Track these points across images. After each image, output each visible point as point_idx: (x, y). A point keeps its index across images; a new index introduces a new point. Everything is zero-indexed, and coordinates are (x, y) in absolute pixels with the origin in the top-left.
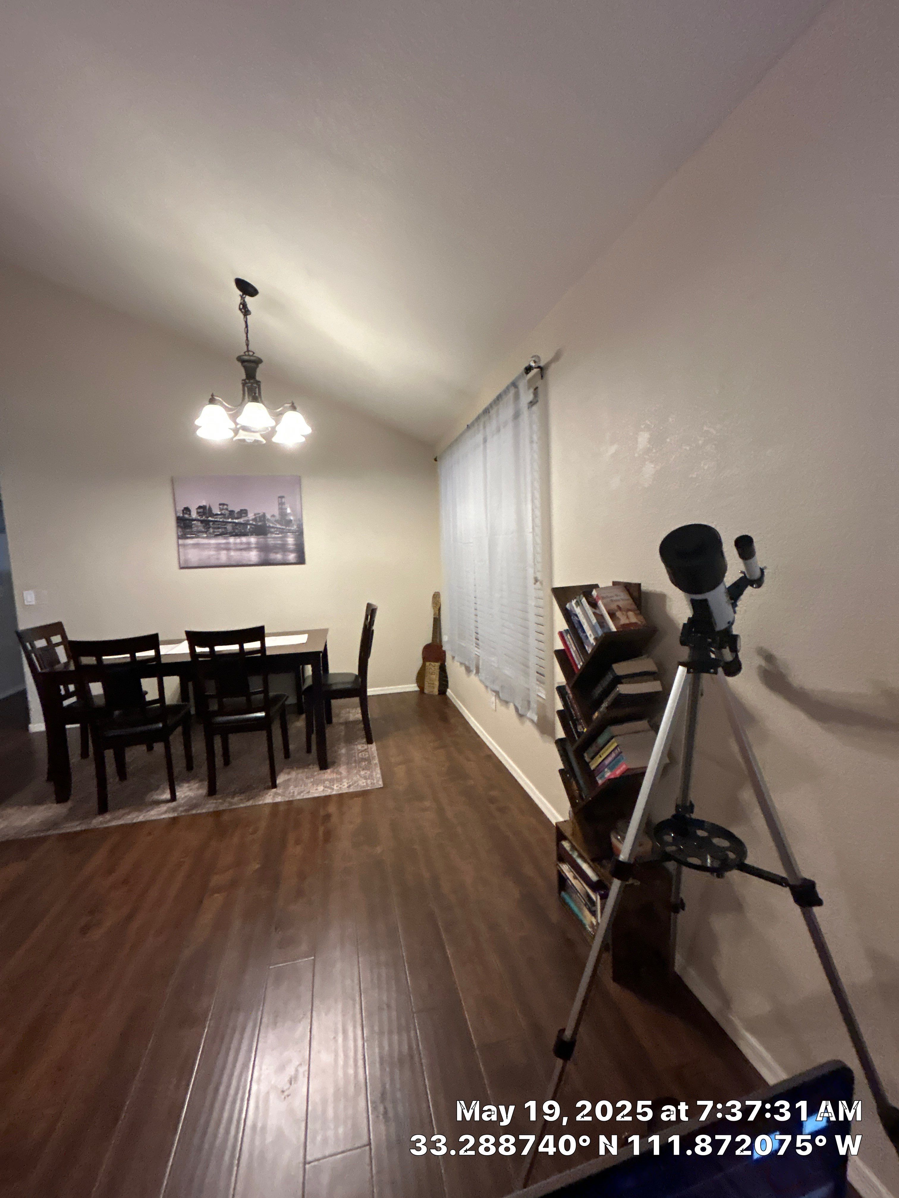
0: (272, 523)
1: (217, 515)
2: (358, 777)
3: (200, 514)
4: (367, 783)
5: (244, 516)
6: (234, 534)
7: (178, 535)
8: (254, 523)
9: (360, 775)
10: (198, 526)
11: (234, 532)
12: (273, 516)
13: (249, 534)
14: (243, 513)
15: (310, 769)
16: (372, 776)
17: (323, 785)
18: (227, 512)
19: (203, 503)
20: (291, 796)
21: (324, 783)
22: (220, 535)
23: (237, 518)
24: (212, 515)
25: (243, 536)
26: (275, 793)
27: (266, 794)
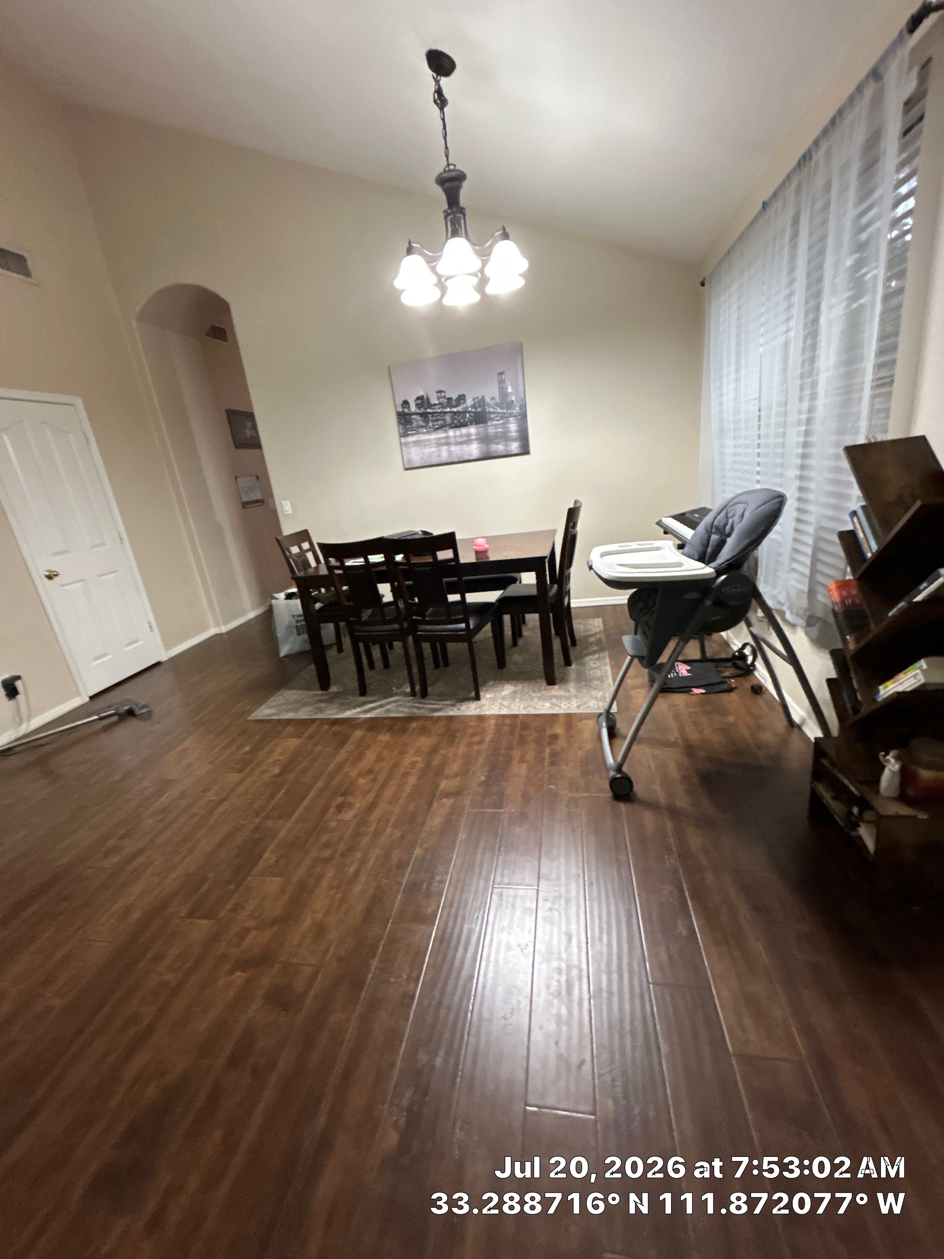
0: (492, 407)
1: (435, 405)
2: (588, 696)
3: (419, 406)
4: (598, 705)
5: (462, 403)
6: (453, 425)
7: (400, 433)
8: (473, 410)
9: (590, 695)
10: (417, 420)
11: (453, 423)
12: (493, 398)
13: (469, 424)
14: (461, 398)
15: (537, 682)
16: (605, 698)
17: (550, 701)
18: (445, 401)
19: (421, 393)
20: (517, 709)
21: (551, 700)
22: (440, 428)
23: (455, 407)
24: (430, 406)
25: (463, 427)
26: (501, 704)
27: (493, 704)
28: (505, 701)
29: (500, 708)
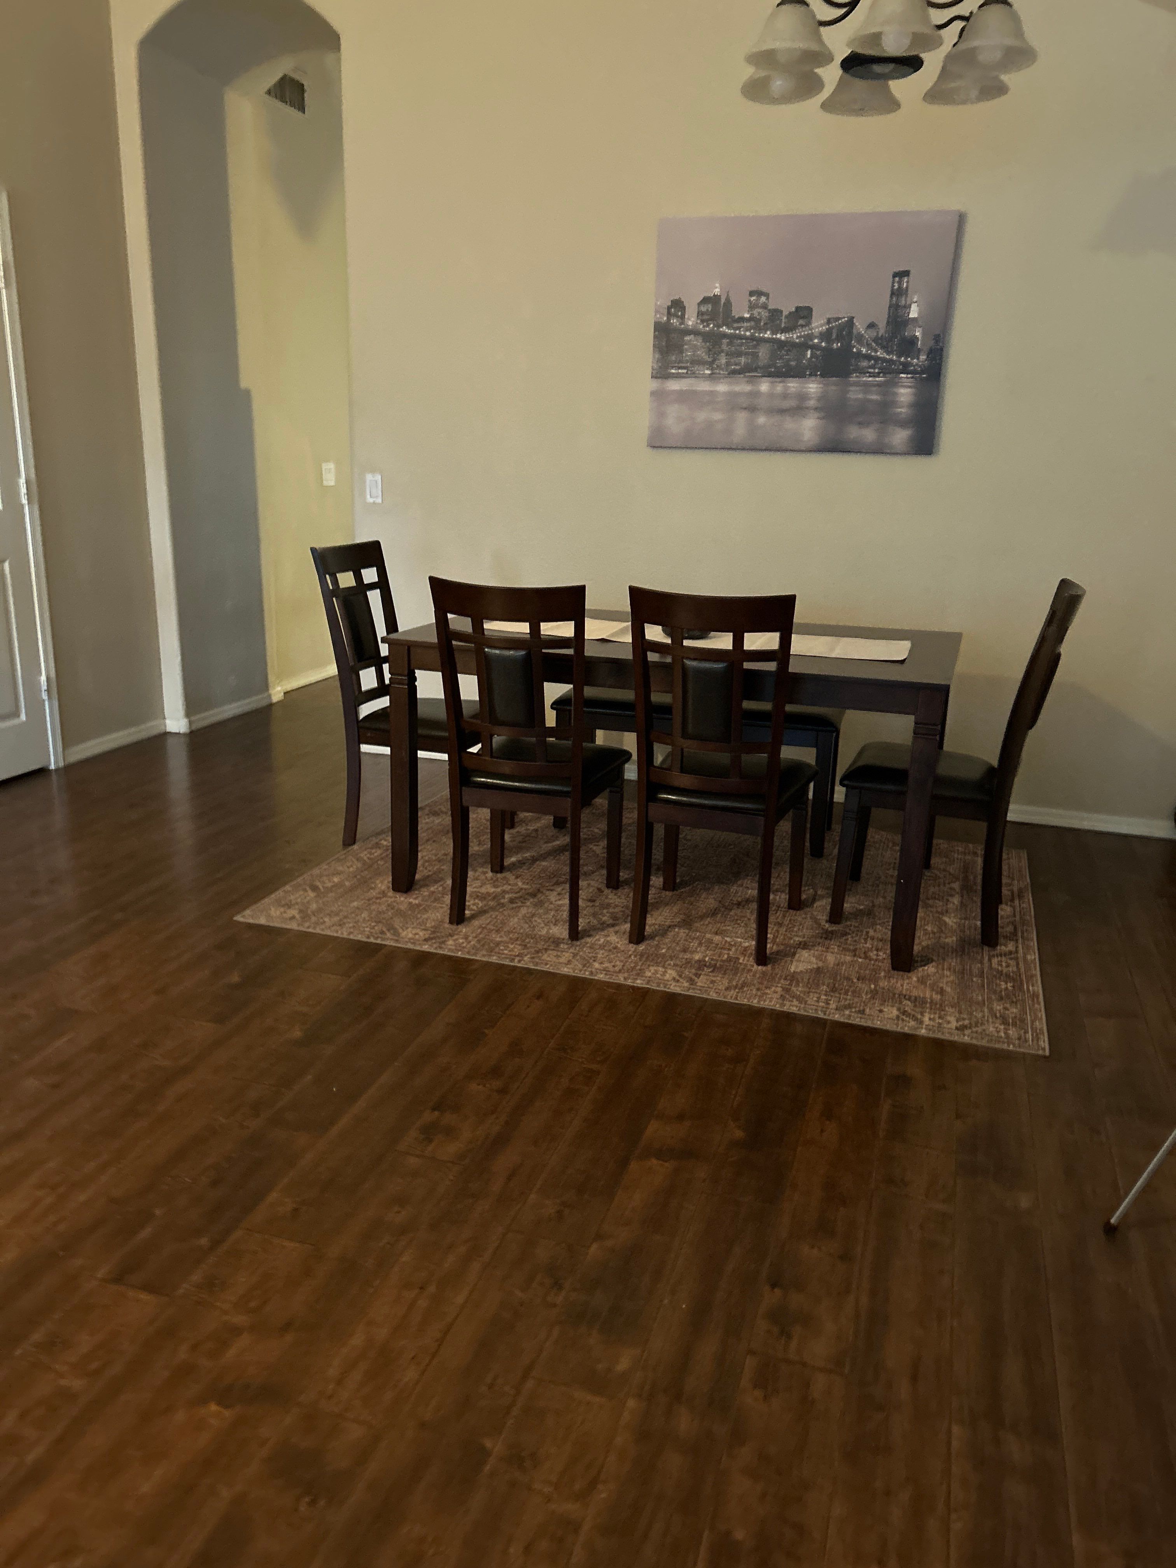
0: (869, 346)
1: (742, 319)
2: (986, 1010)
4: (1005, 1033)
5: (802, 326)
6: (772, 370)
7: (654, 368)
8: (824, 344)
9: (991, 1010)
10: (694, 346)
11: (770, 366)
12: (872, 326)
13: (807, 373)
14: (803, 314)
16: (1023, 1021)
17: (896, 1007)
18: (765, 314)
19: (716, 289)
20: (823, 1007)
21: (901, 1003)
22: (744, 371)
23: (784, 331)
24: (730, 320)
25: (793, 377)
26: (787, 990)
27: (766, 988)
28: (797, 985)
29: (782, 997)
